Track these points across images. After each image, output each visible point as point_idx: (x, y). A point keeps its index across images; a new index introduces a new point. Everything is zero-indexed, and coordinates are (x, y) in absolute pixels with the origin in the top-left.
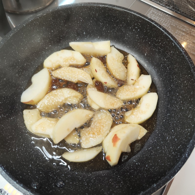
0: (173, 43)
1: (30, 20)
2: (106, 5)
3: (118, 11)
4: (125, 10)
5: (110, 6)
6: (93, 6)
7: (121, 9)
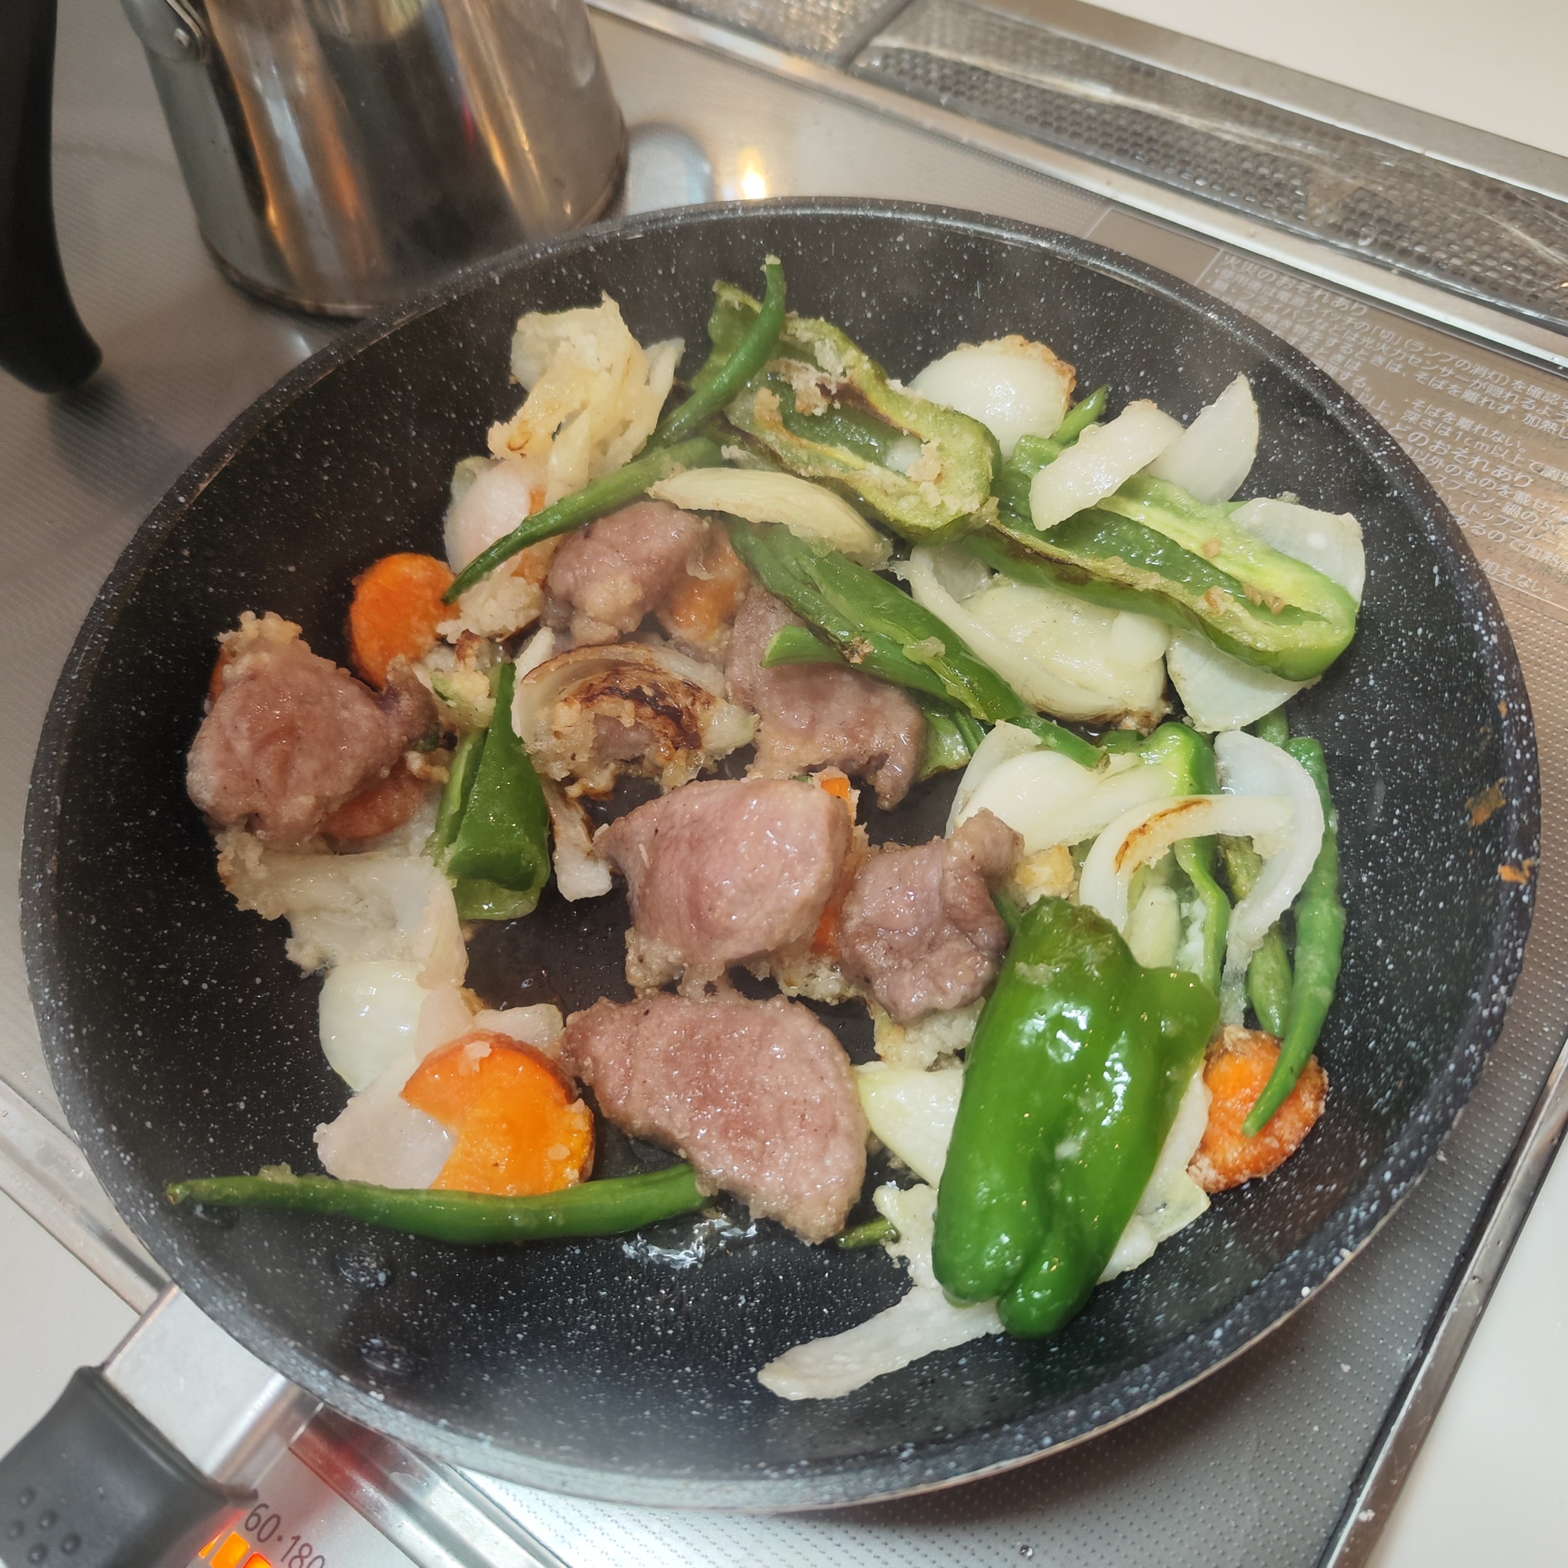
0: (1436, 569)
1: (538, 256)
2: (1043, 238)
3: (1115, 285)
4: (1165, 292)
5: (1068, 246)
6: (958, 228)
7: (1140, 280)
